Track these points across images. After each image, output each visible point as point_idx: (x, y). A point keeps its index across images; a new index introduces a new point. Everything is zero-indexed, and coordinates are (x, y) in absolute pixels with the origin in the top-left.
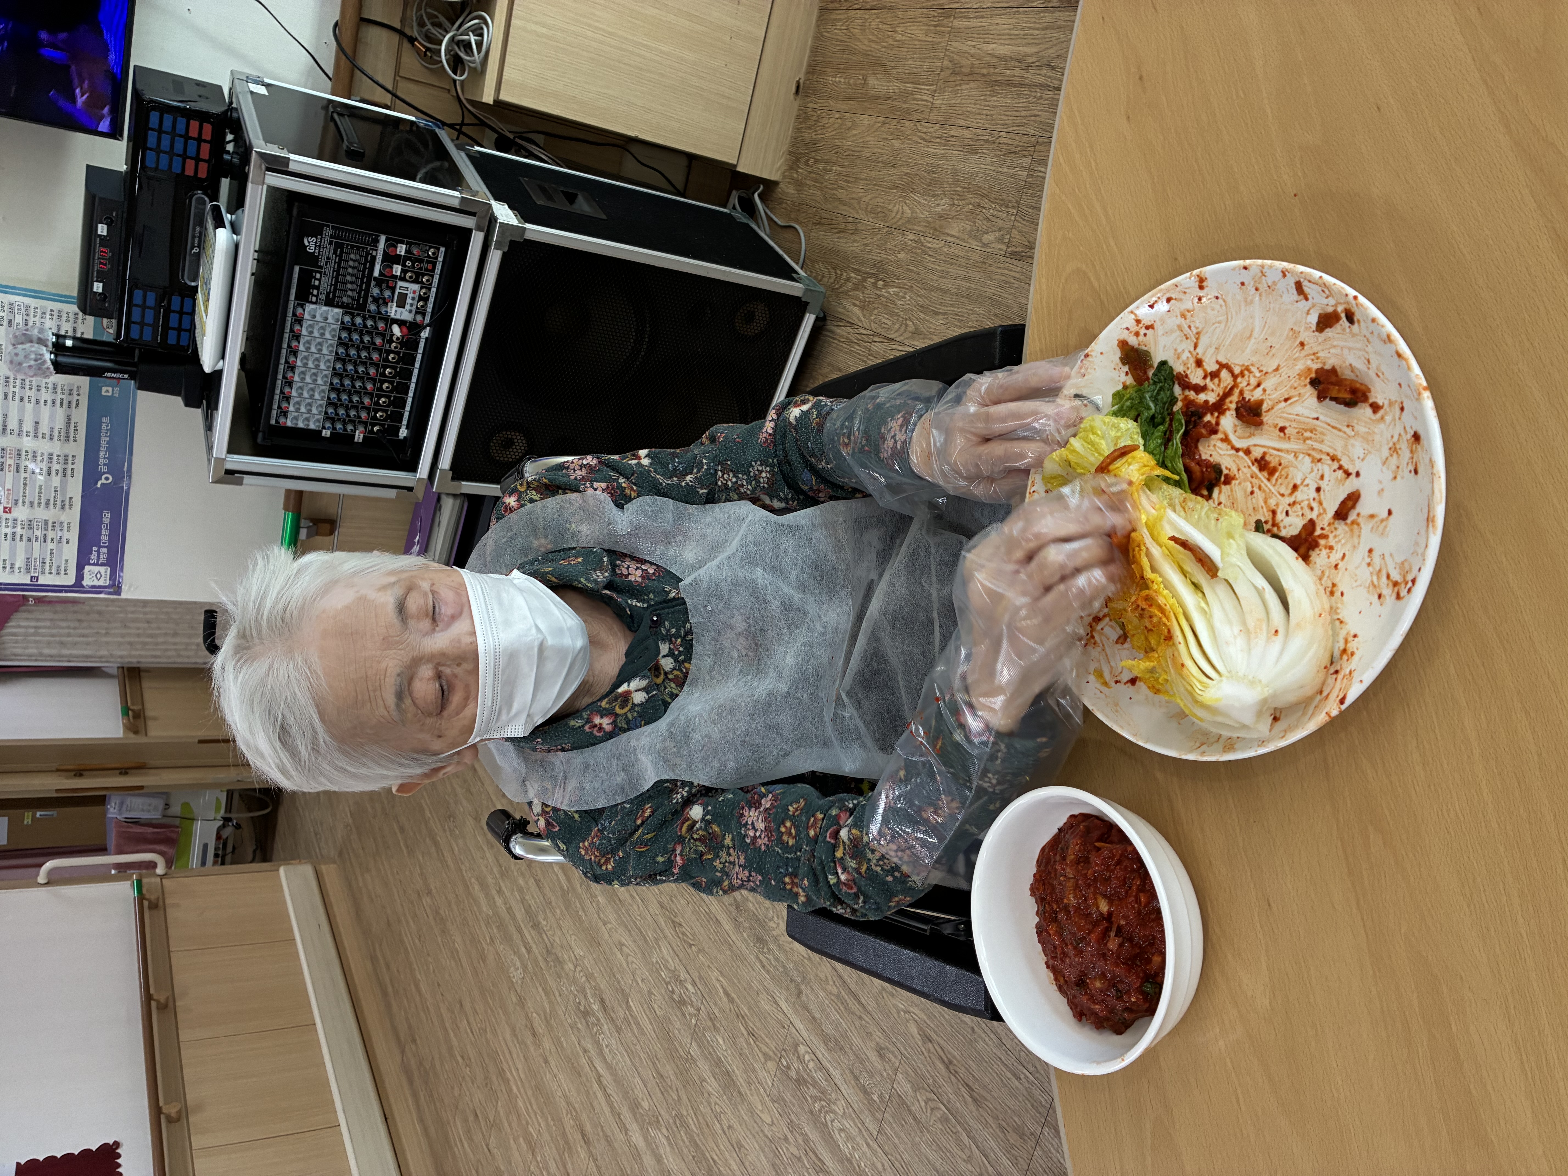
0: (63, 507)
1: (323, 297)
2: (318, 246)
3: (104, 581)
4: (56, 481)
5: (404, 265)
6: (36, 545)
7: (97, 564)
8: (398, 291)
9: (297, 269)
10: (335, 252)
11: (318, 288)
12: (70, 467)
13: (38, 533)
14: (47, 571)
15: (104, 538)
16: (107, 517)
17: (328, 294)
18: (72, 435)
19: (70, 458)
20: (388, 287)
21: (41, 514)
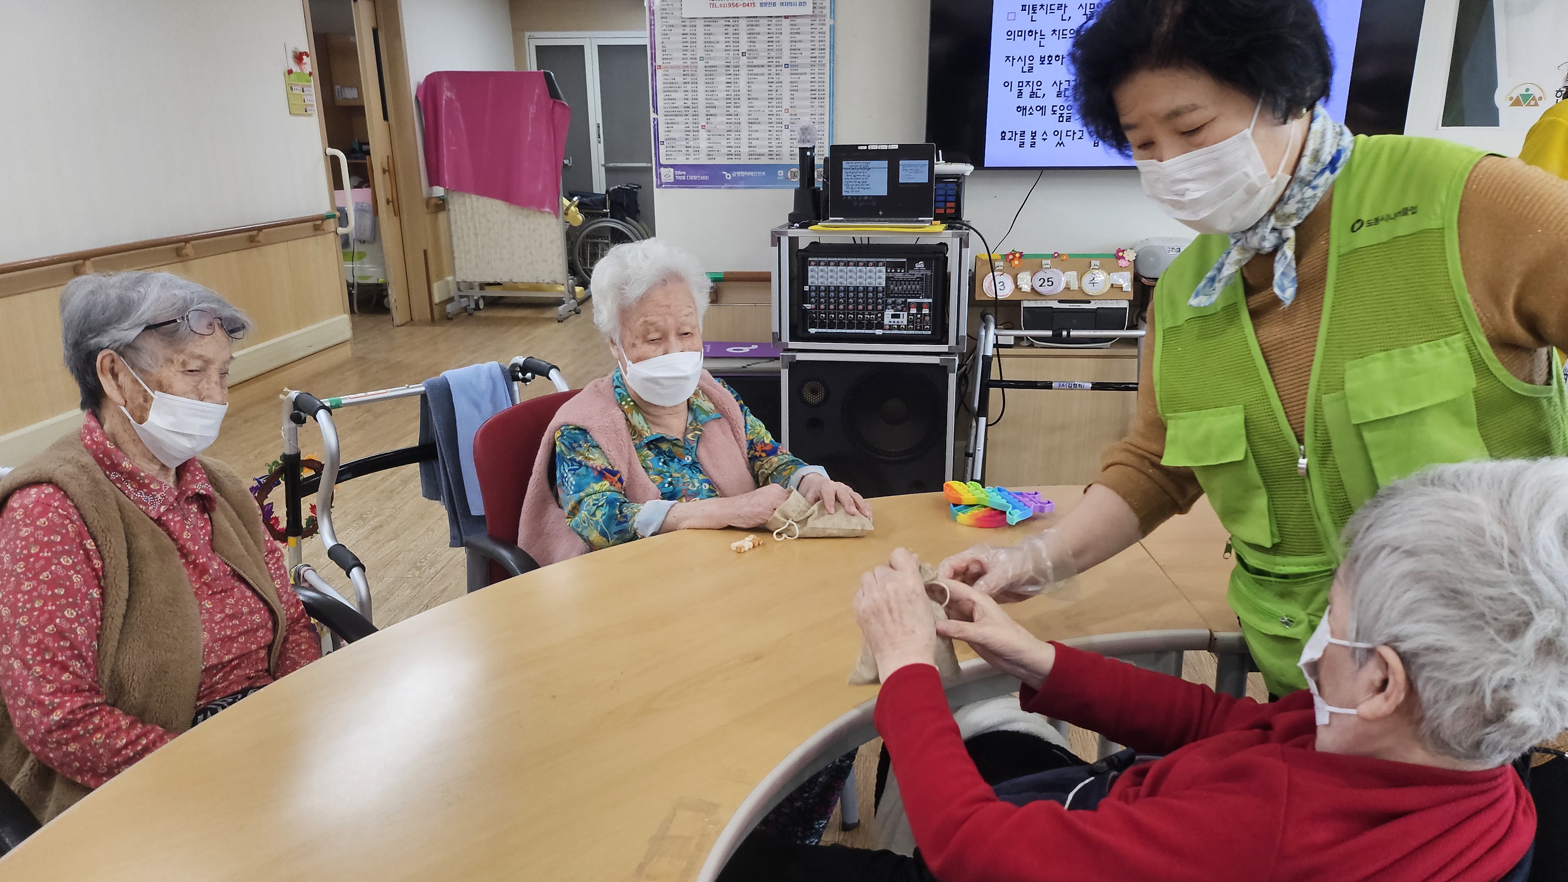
0: (709, 155)
1: (891, 275)
2: (919, 269)
3: (664, 179)
4: (725, 150)
5: (917, 314)
6: (684, 143)
7: (674, 175)
8: (901, 313)
9: (905, 260)
10: (917, 278)
11: (896, 271)
12: (733, 157)
13: (691, 143)
14: (668, 149)
15: (693, 178)
16: (706, 178)
17: (893, 278)
18: (753, 157)
19: (738, 157)
20: (902, 308)
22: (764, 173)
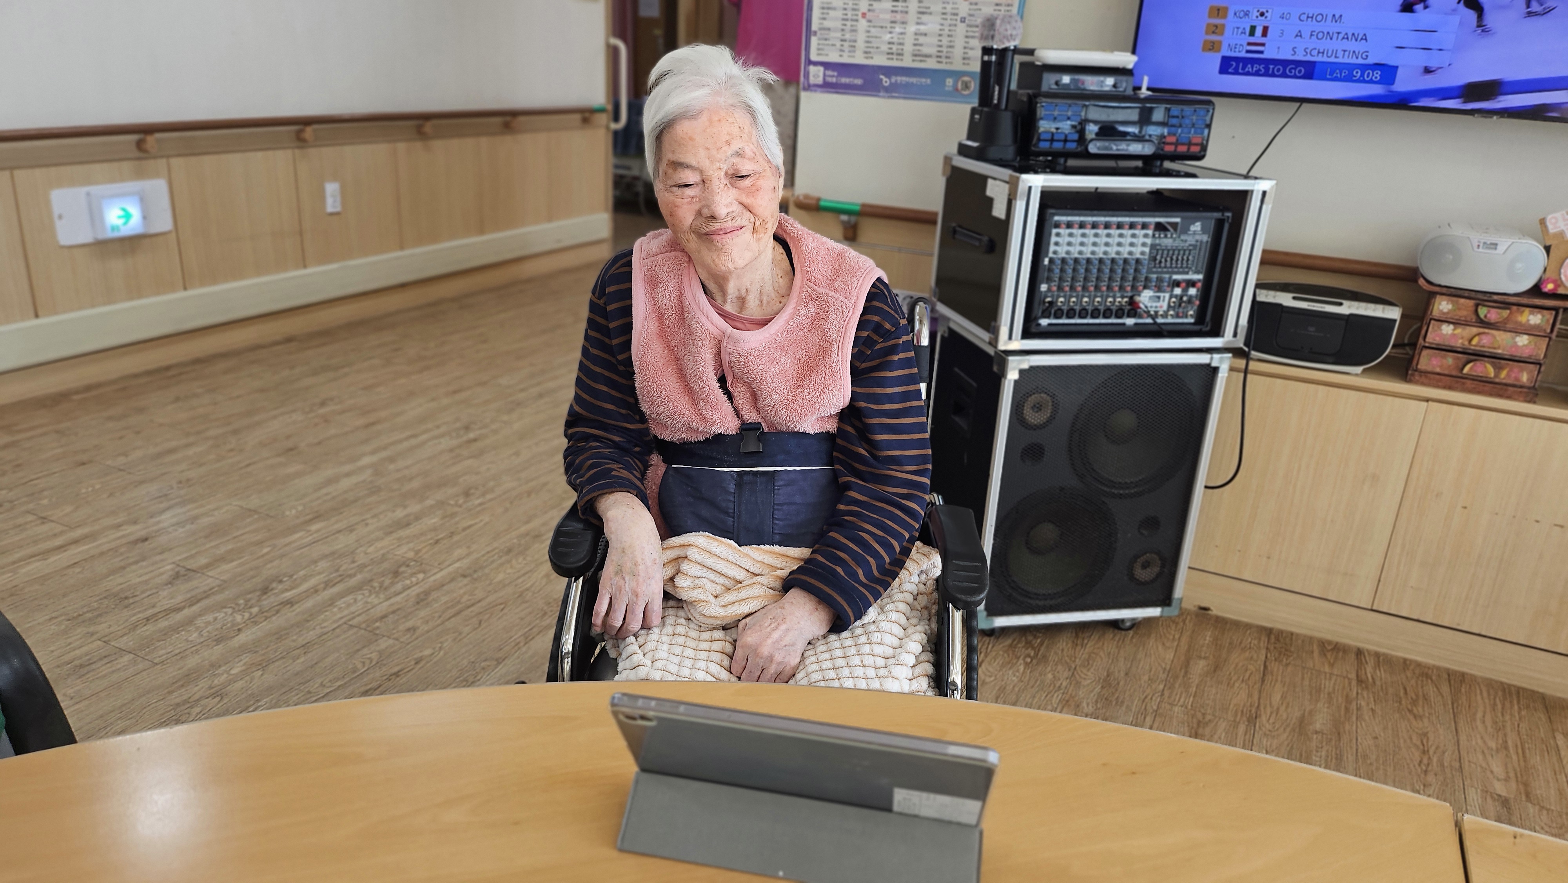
0: (866, 52)
3: (812, 80)
6: (839, 35)
7: (825, 75)
12: (895, 57)
13: (848, 36)
14: (820, 42)
15: (844, 80)
16: (858, 82)
18: (918, 58)
19: (901, 57)
21: (861, 37)
22: (929, 81)
